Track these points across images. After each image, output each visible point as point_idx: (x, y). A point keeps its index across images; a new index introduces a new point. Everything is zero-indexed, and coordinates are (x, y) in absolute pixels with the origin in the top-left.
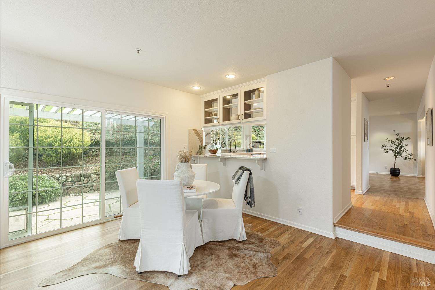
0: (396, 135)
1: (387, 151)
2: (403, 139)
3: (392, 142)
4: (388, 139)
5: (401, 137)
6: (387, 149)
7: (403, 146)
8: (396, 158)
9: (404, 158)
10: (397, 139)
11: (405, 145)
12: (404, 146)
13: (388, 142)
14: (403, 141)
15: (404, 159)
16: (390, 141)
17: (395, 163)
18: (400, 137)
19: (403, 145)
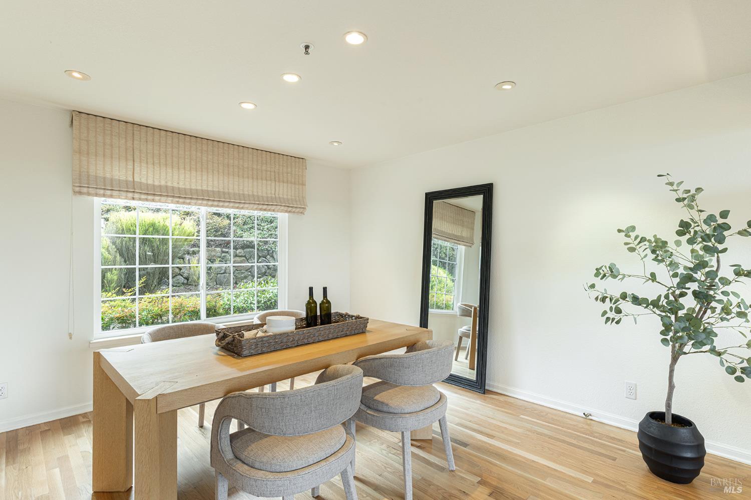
0: (678, 200)
1: (618, 311)
2: (727, 227)
3: (659, 248)
4: (633, 228)
5: (711, 218)
6: (624, 296)
7: (725, 282)
8: (675, 359)
9: (735, 362)
10: (684, 227)
11: (738, 273)
12: (731, 276)
13: (632, 250)
14: (721, 240)
15: (731, 371)
16: (643, 240)
17: (671, 387)
18: (704, 216)
19: (726, 271)
